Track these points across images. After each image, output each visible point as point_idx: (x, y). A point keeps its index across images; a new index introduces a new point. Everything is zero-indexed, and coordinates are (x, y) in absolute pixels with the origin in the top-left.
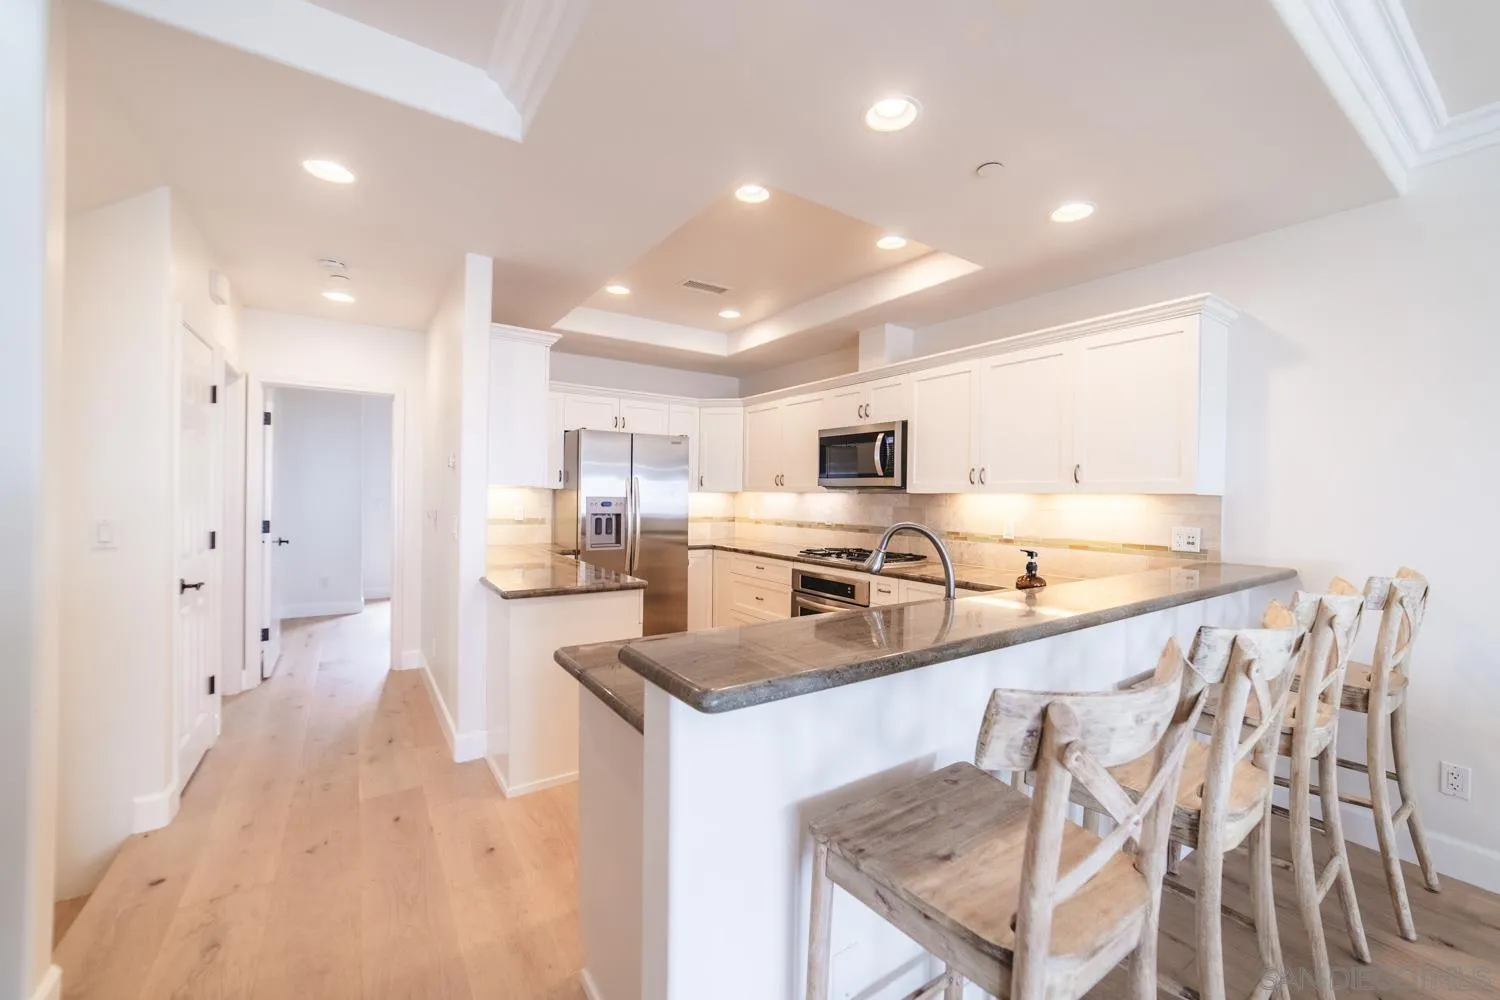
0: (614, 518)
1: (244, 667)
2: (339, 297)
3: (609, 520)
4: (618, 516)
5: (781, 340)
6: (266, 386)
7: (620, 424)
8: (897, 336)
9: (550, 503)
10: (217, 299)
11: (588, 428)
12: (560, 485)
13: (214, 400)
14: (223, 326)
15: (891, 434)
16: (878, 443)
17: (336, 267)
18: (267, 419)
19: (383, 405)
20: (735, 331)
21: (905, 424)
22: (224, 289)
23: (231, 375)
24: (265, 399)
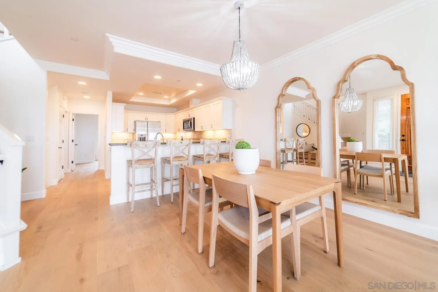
0: (144, 138)
1: (68, 168)
2: (86, 97)
3: (143, 139)
4: (145, 138)
5: (176, 102)
6: (73, 114)
7: (147, 119)
8: (195, 101)
9: (132, 136)
10: (64, 99)
11: (138, 120)
12: (133, 132)
13: (64, 117)
14: (65, 103)
15: (191, 120)
16: (190, 121)
17: (86, 93)
18: (73, 120)
19: (96, 116)
20: (170, 100)
21: (194, 118)
22: (66, 98)
23: (66, 112)
24: (73, 116)
